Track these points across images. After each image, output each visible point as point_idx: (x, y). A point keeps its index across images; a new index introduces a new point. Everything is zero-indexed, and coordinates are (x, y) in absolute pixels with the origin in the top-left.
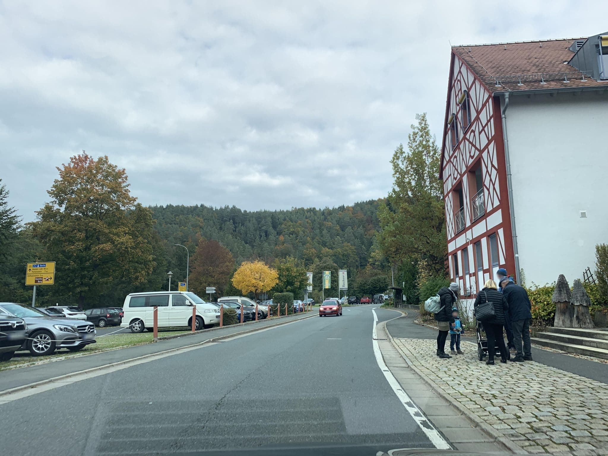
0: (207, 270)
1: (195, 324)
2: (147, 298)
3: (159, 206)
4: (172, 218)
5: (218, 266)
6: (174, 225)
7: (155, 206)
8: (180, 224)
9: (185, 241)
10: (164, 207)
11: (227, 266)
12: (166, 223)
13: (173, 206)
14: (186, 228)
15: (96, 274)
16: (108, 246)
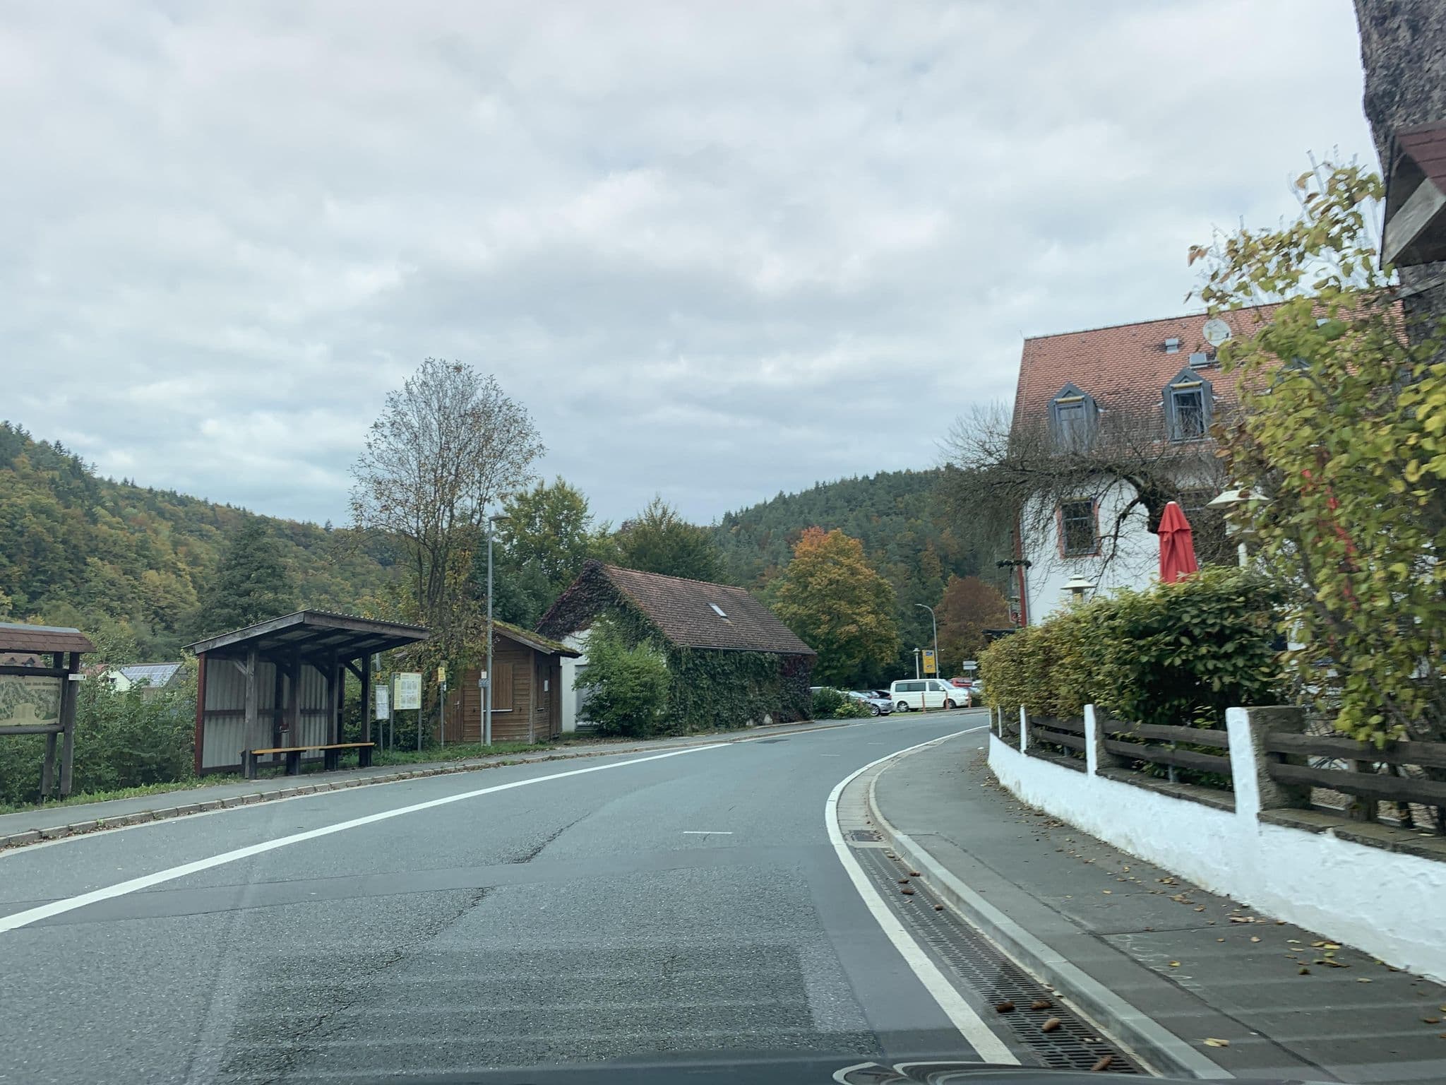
0: (966, 627)
1: (949, 705)
2: (909, 685)
3: (860, 478)
4: (890, 502)
5: (982, 620)
6: (894, 518)
7: (853, 478)
8: (907, 513)
9: (920, 550)
10: (872, 478)
11: (998, 620)
12: (881, 514)
13: (888, 475)
14: (920, 521)
15: (844, 657)
16: (853, 628)
